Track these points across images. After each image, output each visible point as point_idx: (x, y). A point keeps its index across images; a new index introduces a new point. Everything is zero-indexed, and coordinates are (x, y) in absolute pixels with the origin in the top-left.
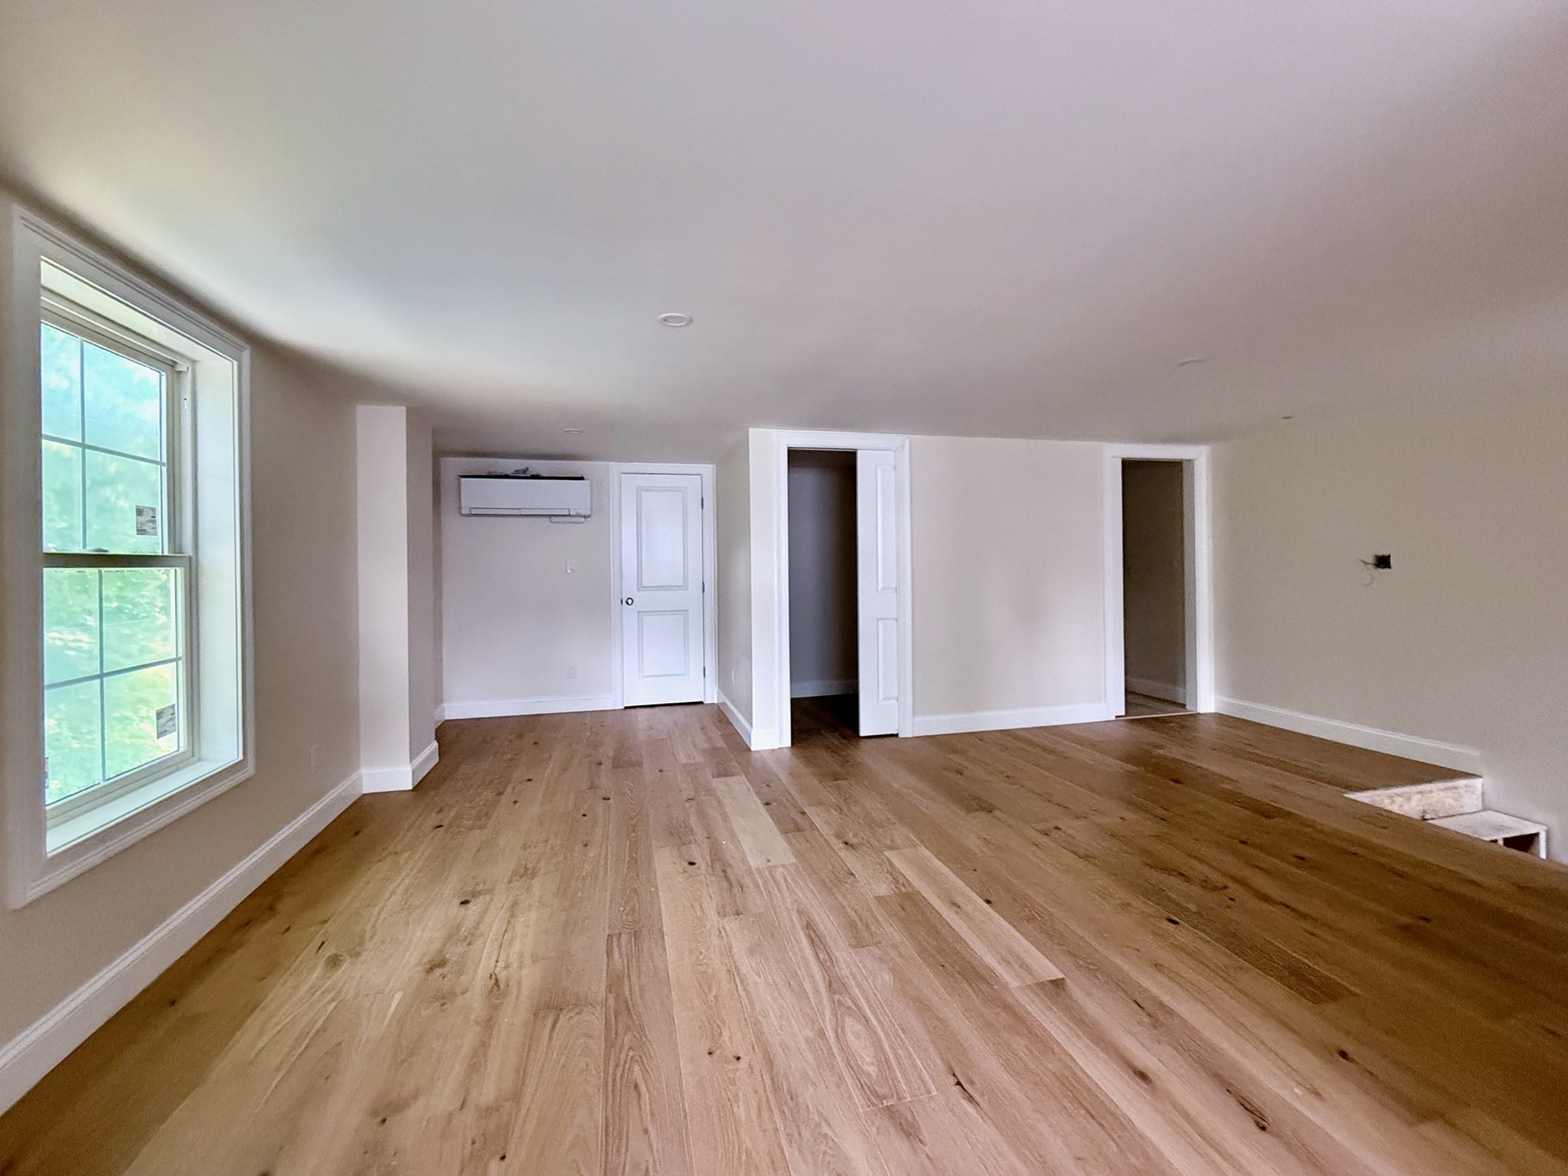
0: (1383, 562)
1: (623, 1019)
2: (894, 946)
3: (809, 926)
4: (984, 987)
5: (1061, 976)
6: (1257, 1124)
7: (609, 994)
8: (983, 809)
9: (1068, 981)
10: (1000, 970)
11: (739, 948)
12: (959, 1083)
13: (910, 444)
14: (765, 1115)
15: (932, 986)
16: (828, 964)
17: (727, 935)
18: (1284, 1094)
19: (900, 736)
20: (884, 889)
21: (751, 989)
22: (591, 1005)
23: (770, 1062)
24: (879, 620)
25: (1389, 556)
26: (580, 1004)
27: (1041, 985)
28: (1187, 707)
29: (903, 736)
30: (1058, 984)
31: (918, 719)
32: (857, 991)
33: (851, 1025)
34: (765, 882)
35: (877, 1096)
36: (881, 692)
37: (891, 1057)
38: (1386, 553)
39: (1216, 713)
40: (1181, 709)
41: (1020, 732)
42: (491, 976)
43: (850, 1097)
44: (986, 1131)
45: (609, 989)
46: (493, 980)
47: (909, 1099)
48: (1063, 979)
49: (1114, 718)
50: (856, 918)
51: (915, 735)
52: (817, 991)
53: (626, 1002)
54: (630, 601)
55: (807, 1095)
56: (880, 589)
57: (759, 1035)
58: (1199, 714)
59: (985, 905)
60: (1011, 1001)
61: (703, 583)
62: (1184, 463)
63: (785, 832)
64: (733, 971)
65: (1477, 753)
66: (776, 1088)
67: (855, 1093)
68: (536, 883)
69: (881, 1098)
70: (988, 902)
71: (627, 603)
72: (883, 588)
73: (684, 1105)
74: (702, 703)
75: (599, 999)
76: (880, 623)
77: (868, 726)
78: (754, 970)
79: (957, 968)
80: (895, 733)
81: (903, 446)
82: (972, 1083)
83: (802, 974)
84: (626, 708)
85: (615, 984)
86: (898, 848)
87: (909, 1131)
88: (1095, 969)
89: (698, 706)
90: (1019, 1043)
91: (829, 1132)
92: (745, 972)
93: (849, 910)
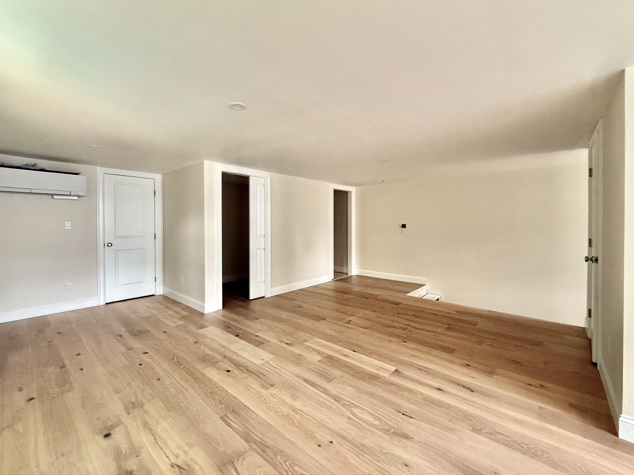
0: (404, 226)
1: (269, 452)
2: (341, 377)
3: (306, 380)
4: (380, 380)
5: (396, 368)
6: (471, 391)
7: (250, 444)
8: (323, 319)
9: (398, 369)
10: (379, 372)
11: (288, 400)
12: (404, 414)
13: (270, 176)
14: (361, 457)
15: (366, 386)
16: (326, 392)
17: (277, 396)
18: (467, 380)
19: (266, 297)
20: (319, 358)
21: (308, 413)
22: (245, 453)
23: (343, 437)
24: (258, 249)
25: (406, 224)
26: (240, 455)
27: (393, 373)
28: (348, 274)
29: (267, 297)
30: (396, 371)
31: (272, 289)
32: (345, 398)
33: (355, 410)
34: (270, 369)
35: (386, 430)
36: (258, 279)
37: (378, 415)
38: (404, 224)
39: (356, 275)
40: (346, 275)
41: (307, 289)
42: (172, 466)
43: (381, 436)
44: (424, 425)
45: (248, 442)
46: (176, 467)
47: (396, 427)
48: (397, 369)
49: (331, 280)
50: (319, 371)
51: (272, 296)
52: (332, 403)
53: (260, 442)
54: (110, 245)
55: (366, 442)
56: (258, 236)
57: (330, 429)
58: (352, 276)
59: (353, 352)
60: (391, 381)
61: (155, 234)
62: (348, 192)
63: (258, 346)
64: (295, 410)
65: (425, 279)
66: (356, 446)
67: (380, 433)
68: (147, 407)
69: (388, 430)
70: (354, 351)
71: (108, 246)
72: (259, 236)
73: (330, 471)
74: (153, 295)
75: (247, 448)
76: (258, 250)
77: (253, 295)
78: (301, 406)
79: (368, 377)
80: (263, 296)
81: (268, 176)
82: (406, 412)
83: (321, 399)
84: (106, 304)
85: (247, 438)
86: (308, 341)
87: (407, 437)
88: (402, 363)
89: (153, 297)
90: (405, 394)
91: (386, 451)
92: (300, 408)
93: (312, 369)
